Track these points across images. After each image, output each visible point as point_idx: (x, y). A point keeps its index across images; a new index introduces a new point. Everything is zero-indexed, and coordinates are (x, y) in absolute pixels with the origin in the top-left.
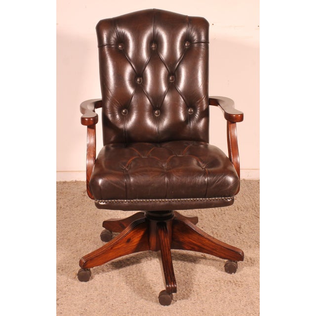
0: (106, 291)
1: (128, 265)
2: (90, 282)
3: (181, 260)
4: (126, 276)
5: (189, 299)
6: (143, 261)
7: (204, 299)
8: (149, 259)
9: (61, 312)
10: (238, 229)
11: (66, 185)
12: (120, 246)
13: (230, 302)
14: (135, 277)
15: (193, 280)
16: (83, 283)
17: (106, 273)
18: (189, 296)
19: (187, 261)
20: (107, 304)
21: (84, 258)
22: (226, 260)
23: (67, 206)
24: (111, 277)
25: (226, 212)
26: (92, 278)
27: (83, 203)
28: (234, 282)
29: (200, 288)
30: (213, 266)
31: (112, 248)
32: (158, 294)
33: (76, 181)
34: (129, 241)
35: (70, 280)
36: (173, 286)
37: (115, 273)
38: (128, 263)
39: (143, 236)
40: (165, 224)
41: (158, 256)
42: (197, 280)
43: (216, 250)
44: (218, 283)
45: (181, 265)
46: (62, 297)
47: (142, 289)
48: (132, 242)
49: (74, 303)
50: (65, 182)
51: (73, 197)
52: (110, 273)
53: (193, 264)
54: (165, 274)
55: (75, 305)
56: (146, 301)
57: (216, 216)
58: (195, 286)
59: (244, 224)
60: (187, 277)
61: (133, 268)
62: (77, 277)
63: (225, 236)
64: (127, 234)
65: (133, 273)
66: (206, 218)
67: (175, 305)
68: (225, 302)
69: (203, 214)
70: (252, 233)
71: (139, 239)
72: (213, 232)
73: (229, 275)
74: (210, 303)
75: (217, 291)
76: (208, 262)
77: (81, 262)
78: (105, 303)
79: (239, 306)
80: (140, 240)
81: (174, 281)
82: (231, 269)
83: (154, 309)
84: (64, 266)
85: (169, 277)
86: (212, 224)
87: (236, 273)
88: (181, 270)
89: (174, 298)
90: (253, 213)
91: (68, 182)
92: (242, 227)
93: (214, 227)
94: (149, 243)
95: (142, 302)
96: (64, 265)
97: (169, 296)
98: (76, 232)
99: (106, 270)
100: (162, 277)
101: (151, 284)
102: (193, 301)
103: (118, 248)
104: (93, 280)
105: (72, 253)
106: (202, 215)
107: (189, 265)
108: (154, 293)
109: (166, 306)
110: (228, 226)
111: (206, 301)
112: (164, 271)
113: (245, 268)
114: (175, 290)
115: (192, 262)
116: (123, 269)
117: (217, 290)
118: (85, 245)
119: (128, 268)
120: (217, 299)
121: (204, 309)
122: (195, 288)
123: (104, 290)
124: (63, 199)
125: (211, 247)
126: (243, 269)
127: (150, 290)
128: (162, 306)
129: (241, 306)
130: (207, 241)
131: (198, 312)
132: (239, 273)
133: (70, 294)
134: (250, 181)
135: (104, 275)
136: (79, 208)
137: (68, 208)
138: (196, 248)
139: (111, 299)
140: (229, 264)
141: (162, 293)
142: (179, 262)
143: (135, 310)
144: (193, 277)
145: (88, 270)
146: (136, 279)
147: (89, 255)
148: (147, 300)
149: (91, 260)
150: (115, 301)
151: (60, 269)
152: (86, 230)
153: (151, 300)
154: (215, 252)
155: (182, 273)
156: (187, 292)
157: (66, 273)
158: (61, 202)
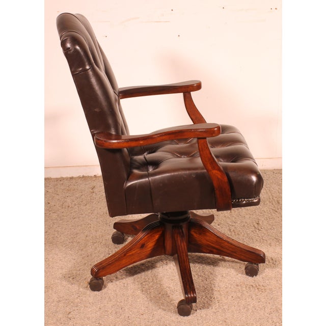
0: (121, 302)
1: (143, 270)
2: (104, 291)
3: (199, 263)
4: (142, 283)
5: (210, 308)
6: (158, 265)
7: (226, 307)
8: (165, 262)
10: (256, 226)
11: (74, 181)
12: (134, 252)
13: (254, 309)
15: (213, 286)
16: (96, 293)
17: (121, 281)
18: (210, 305)
19: (205, 263)
20: (122, 317)
21: (96, 266)
22: (246, 263)
23: (75, 205)
24: (126, 285)
26: (105, 287)
27: (92, 201)
28: (256, 287)
29: (221, 295)
30: (233, 268)
31: (125, 255)
32: (176, 303)
33: (83, 177)
34: (143, 246)
35: (81, 289)
36: (192, 295)
37: (129, 280)
38: (143, 268)
39: (158, 241)
40: (181, 227)
41: (174, 260)
42: (217, 285)
43: (235, 252)
44: (239, 288)
45: (199, 268)
46: (74, 310)
47: (159, 298)
48: (146, 247)
49: (87, 316)
50: (72, 178)
51: (81, 194)
52: (124, 281)
53: (212, 266)
54: (183, 282)
55: (88, 318)
56: (164, 312)
58: (215, 293)
59: (263, 219)
60: (206, 283)
61: (149, 273)
62: (89, 286)
63: (243, 233)
64: (141, 239)
65: (149, 279)
67: (195, 315)
68: (248, 310)
70: (271, 229)
71: (153, 244)
72: (230, 230)
73: (250, 278)
74: (233, 311)
75: (239, 298)
76: (227, 264)
77: (92, 270)
78: (121, 315)
80: (155, 245)
82: (252, 272)
83: (173, 321)
84: (75, 274)
85: (188, 287)
86: (228, 221)
87: (258, 276)
88: (199, 274)
89: (194, 308)
90: (270, 207)
91: (76, 178)
92: (260, 222)
93: (231, 224)
94: (164, 247)
95: (160, 313)
96: (74, 272)
97: (189, 307)
98: (86, 234)
99: (120, 277)
100: (179, 283)
101: (169, 292)
103: (132, 255)
104: (106, 289)
105: (83, 258)
107: (208, 268)
108: (172, 302)
109: (186, 317)
110: (246, 223)
111: (228, 310)
112: (182, 279)
113: (267, 270)
114: (194, 300)
115: (210, 264)
116: (139, 275)
117: (239, 296)
118: (96, 248)
119: (143, 273)
120: (239, 306)
121: (226, 319)
122: (216, 294)
123: (119, 300)
124: (70, 196)
125: (230, 249)
126: (265, 271)
127: (167, 299)
128: (182, 317)
129: (266, 314)
130: (226, 244)
131: (221, 322)
132: (261, 276)
133: (82, 306)
135: (118, 282)
136: (88, 206)
137: (76, 207)
138: (215, 250)
139: (127, 310)
140: (249, 267)
141: (181, 302)
142: (197, 265)
143: (152, 322)
144: (212, 282)
145: (100, 279)
146: (152, 287)
147: (101, 263)
148: (165, 310)
149: (104, 268)
150: (131, 313)
151: (71, 277)
152: (96, 231)
153: (169, 310)
154: (235, 254)
155: (200, 278)
156: (207, 300)
157: (78, 281)
158: (69, 200)
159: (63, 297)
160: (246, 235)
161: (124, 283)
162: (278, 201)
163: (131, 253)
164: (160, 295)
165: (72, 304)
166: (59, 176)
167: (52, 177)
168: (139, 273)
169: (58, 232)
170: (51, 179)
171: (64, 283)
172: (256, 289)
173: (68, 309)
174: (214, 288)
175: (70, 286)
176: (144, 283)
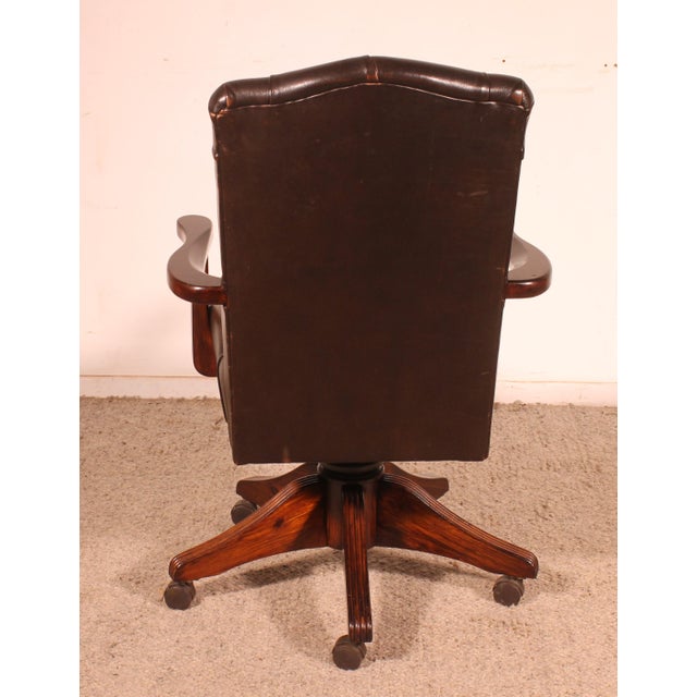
0: (224, 633)
1: (283, 578)
2: (193, 610)
3: (402, 572)
4: (273, 602)
5: (405, 658)
6: (316, 570)
7: (439, 659)
8: (331, 566)
9: (117, 671)
10: (540, 510)
11: (184, 406)
12: (259, 534)
13: (497, 669)
14: (293, 604)
15: (420, 616)
16: (177, 612)
17: (232, 593)
18: (405, 652)
19: (416, 575)
20: (219, 660)
21: (179, 557)
22: (498, 576)
23: (176, 449)
24: (240, 602)
25: (520, 473)
26: (198, 602)
27: (212, 444)
28: (512, 625)
29: (432, 635)
30: (472, 587)
31: (240, 539)
33: (205, 399)
34: (279, 523)
35: (149, 604)
36: (363, 626)
37: (251, 594)
38: (284, 573)
39: (312, 516)
40: (360, 490)
42: (428, 616)
43: (473, 551)
44: (476, 624)
45: (400, 582)
46: (125, 641)
47: (301, 632)
48: (285, 526)
49: (149, 653)
50: (181, 401)
51: (192, 430)
52: (239, 595)
53: (428, 581)
55: (150, 659)
56: (308, 659)
57: (497, 480)
58: (422, 630)
59: (557, 499)
60: (409, 610)
61: (294, 584)
62: (164, 599)
63: (508, 523)
64: (276, 509)
65: (291, 595)
66: (473, 483)
67: (369, 668)
68: (484, 668)
69: (467, 475)
70: (570, 519)
71: (303, 521)
72: (482, 514)
73: (503, 607)
74: (450, 667)
75: (471, 643)
76: (462, 578)
77: (172, 564)
78: (217, 657)
79: (516, 678)
80: (306, 523)
81: (367, 617)
83: (320, 676)
84: (143, 575)
85: (357, 607)
86: (483, 496)
87: (520, 605)
88: (397, 593)
89: (368, 653)
90: (579, 477)
91: (189, 401)
92: (549, 505)
93: (487, 503)
94: (326, 531)
95: (298, 660)
96: (143, 572)
97: (357, 650)
98: (184, 504)
99: (233, 587)
101: (326, 622)
102: (411, 662)
103: (257, 539)
104: (198, 607)
105: (166, 548)
106: (465, 478)
107: (418, 583)
108: (327, 642)
109: (349, 672)
110: (520, 503)
111: (442, 665)
113: (543, 595)
114: (368, 636)
115: (424, 576)
116: (272, 587)
117: (472, 640)
119: (282, 584)
120: (468, 659)
121: (434, 681)
122: (422, 633)
123: (219, 630)
124: (170, 434)
125: (463, 543)
126: (538, 601)
127: (320, 635)
128: (342, 670)
129: (520, 678)
130: (454, 531)
131: (420, 687)
132: (527, 605)
133: (143, 634)
134: (584, 408)
135: (225, 597)
136: (200, 454)
137: (177, 453)
138: (430, 544)
139: (231, 649)
140: (501, 585)
141: (342, 640)
142: (397, 575)
143: (278, 675)
144: (420, 610)
145: (187, 584)
146: (293, 610)
147: (190, 552)
148: (309, 655)
149: (194, 562)
150: (238, 655)
151: (134, 580)
152: (206, 500)
153: (319, 656)
154: (472, 555)
155: (398, 600)
156: (401, 642)
157: (145, 588)
158: (165, 441)
159: (110, 614)
160: (513, 527)
161: (238, 600)
162: (597, 466)
163: (253, 537)
164: (306, 627)
165: (123, 629)
166: (155, 396)
167: (143, 396)
168: (274, 581)
169: (129, 496)
170: (140, 399)
171: (118, 589)
172: (511, 629)
173: (113, 638)
174: (421, 621)
175: (128, 596)
176: (279, 602)
